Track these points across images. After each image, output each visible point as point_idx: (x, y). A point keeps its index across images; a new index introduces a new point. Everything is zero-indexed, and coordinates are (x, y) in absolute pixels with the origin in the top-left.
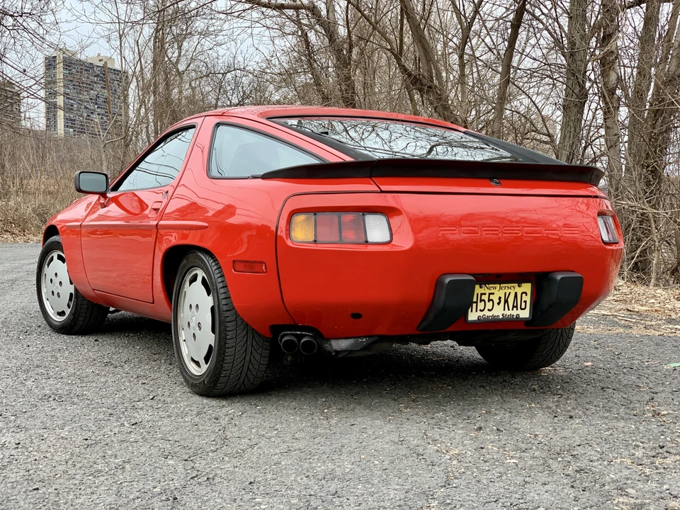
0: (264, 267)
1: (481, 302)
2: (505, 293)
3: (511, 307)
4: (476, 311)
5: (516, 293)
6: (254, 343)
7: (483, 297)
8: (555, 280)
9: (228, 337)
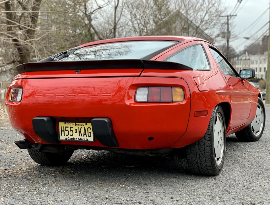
1: (66, 131)
2: (79, 127)
3: (83, 135)
4: (64, 135)
5: (85, 128)
7: (67, 129)
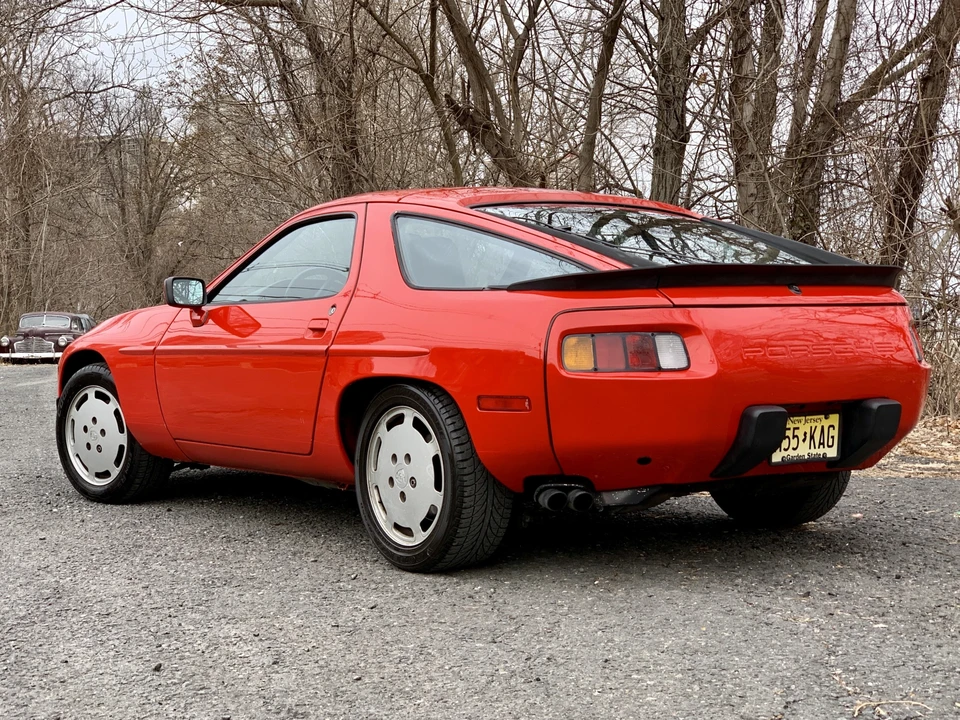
0: (527, 403)
1: (785, 438)
2: (811, 427)
3: (817, 445)
4: (781, 451)
5: (823, 427)
6: (495, 501)
7: (788, 433)
8: (871, 409)
9: (466, 494)
